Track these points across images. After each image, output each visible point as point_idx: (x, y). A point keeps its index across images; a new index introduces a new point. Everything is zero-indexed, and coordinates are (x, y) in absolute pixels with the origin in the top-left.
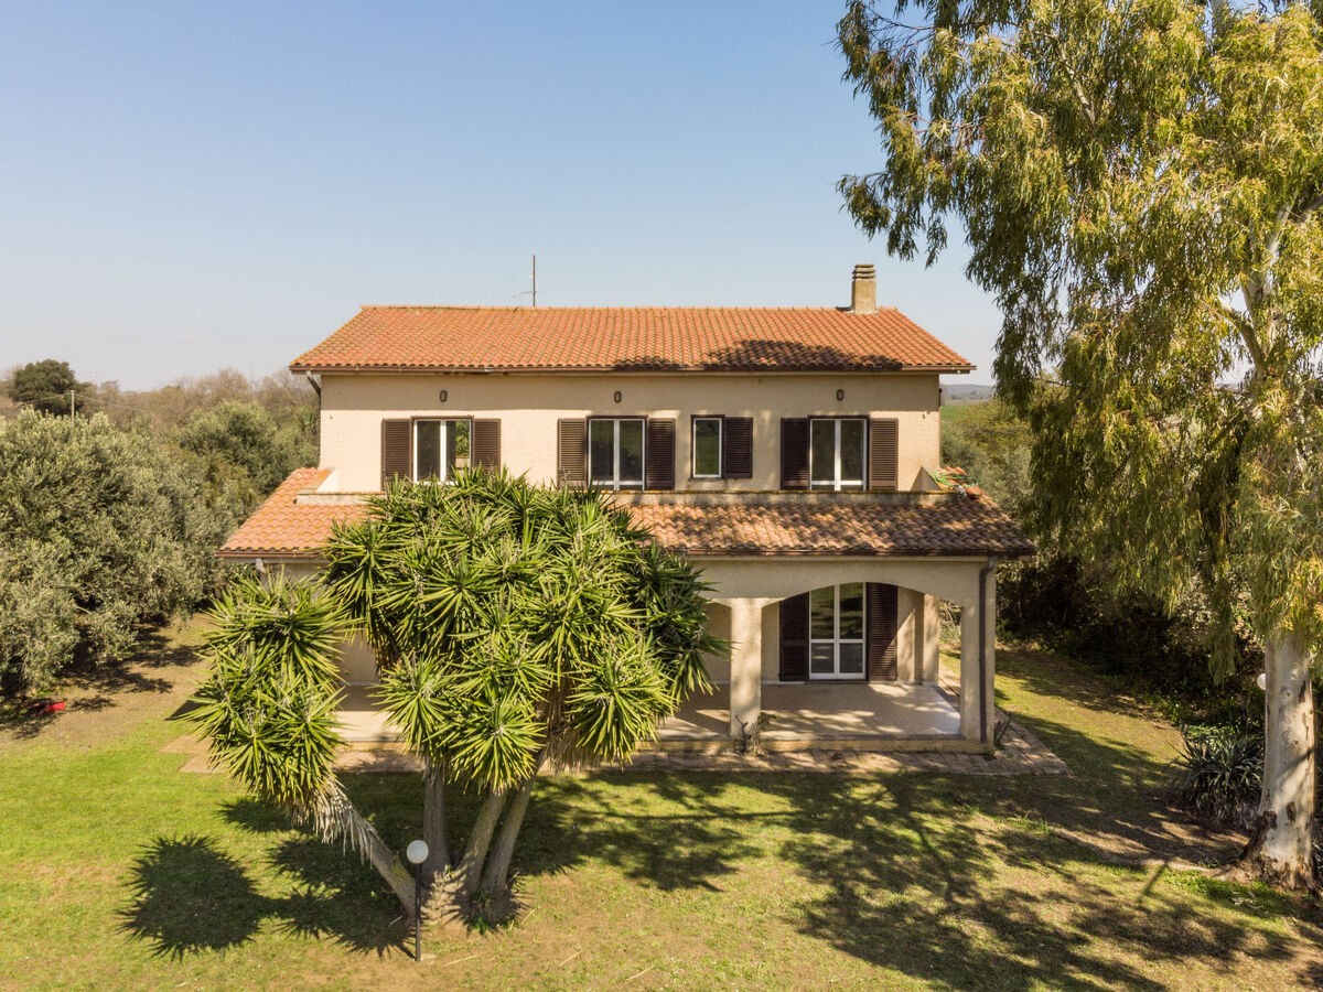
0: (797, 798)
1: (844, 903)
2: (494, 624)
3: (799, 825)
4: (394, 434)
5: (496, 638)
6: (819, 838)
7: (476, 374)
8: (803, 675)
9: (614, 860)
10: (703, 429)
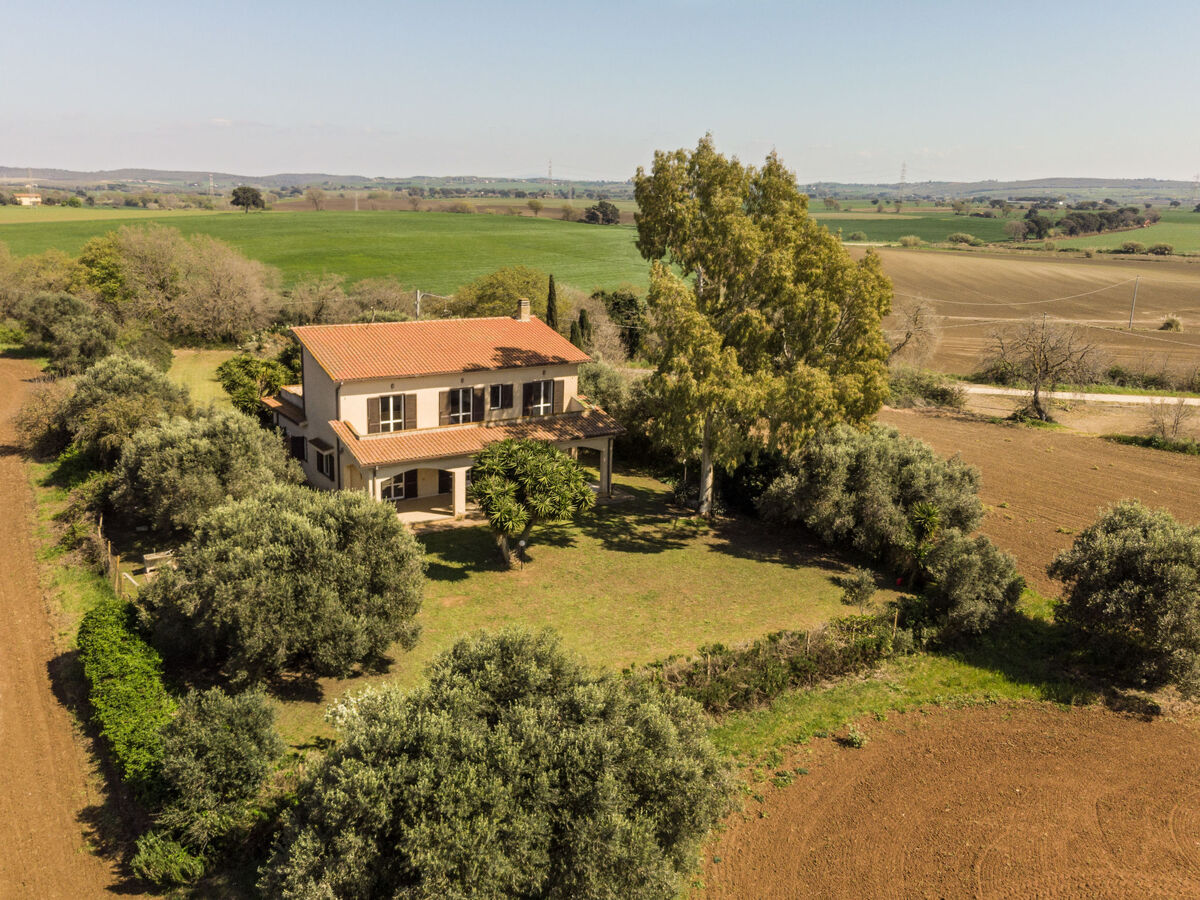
4: (372, 404)
10: (494, 390)
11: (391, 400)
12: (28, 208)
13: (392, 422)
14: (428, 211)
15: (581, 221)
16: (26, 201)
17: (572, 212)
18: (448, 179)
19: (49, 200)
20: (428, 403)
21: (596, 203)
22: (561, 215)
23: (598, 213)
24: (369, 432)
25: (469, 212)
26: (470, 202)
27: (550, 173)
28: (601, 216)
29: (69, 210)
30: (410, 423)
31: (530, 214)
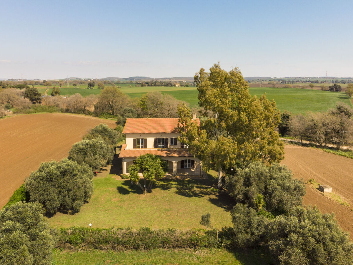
0: (178, 182)
1: (180, 191)
2: (151, 169)
3: (177, 185)
4: (134, 140)
5: (151, 170)
6: (179, 186)
7: (144, 134)
8: (183, 168)
9: (159, 188)
10: (172, 139)
11: (140, 140)
12: (177, 87)
13: (140, 146)
14: (278, 87)
15: (327, 90)
16: (177, 85)
17: (324, 88)
18: (296, 78)
19: (182, 85)
20: (150, 141)
21: (333, 84)
22: (320, 88)
23: (333, 88)
24: (133, 148)
25: (290, 88)
26: (290, 85)
27: (326, 75)
28: (335, 89)
29: (186, 87)
30: (145, 147)
31: (310, 88)
